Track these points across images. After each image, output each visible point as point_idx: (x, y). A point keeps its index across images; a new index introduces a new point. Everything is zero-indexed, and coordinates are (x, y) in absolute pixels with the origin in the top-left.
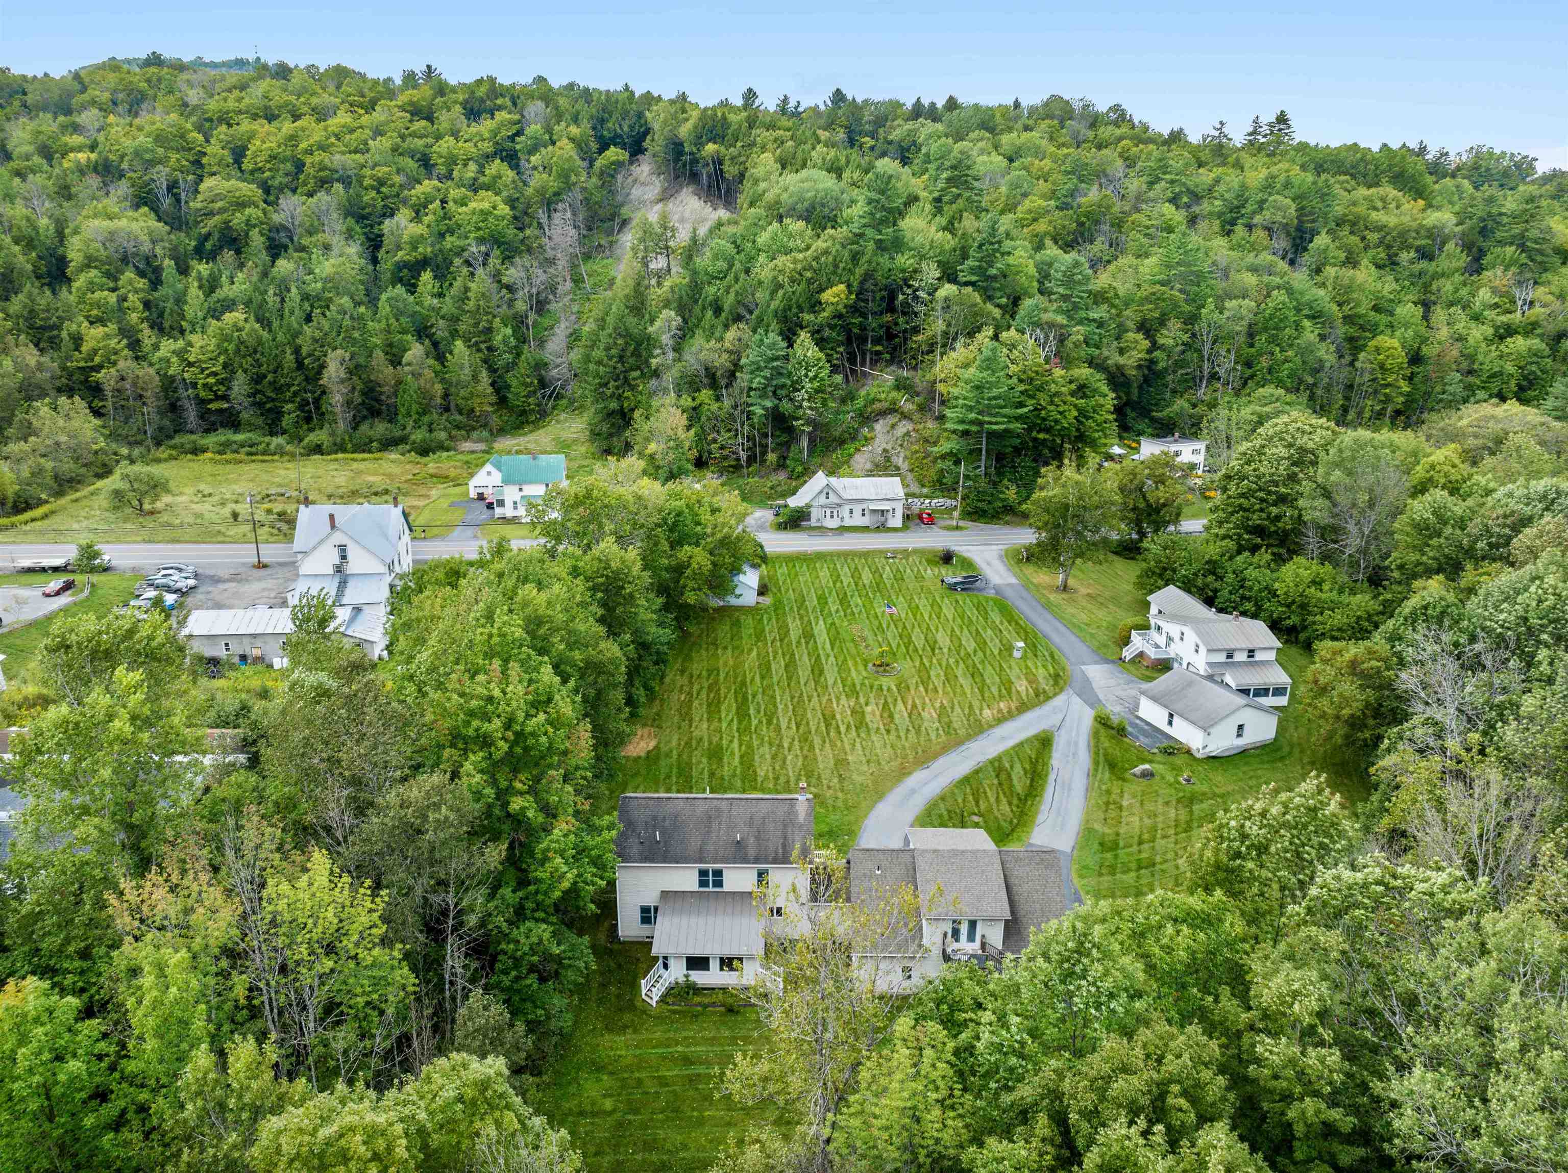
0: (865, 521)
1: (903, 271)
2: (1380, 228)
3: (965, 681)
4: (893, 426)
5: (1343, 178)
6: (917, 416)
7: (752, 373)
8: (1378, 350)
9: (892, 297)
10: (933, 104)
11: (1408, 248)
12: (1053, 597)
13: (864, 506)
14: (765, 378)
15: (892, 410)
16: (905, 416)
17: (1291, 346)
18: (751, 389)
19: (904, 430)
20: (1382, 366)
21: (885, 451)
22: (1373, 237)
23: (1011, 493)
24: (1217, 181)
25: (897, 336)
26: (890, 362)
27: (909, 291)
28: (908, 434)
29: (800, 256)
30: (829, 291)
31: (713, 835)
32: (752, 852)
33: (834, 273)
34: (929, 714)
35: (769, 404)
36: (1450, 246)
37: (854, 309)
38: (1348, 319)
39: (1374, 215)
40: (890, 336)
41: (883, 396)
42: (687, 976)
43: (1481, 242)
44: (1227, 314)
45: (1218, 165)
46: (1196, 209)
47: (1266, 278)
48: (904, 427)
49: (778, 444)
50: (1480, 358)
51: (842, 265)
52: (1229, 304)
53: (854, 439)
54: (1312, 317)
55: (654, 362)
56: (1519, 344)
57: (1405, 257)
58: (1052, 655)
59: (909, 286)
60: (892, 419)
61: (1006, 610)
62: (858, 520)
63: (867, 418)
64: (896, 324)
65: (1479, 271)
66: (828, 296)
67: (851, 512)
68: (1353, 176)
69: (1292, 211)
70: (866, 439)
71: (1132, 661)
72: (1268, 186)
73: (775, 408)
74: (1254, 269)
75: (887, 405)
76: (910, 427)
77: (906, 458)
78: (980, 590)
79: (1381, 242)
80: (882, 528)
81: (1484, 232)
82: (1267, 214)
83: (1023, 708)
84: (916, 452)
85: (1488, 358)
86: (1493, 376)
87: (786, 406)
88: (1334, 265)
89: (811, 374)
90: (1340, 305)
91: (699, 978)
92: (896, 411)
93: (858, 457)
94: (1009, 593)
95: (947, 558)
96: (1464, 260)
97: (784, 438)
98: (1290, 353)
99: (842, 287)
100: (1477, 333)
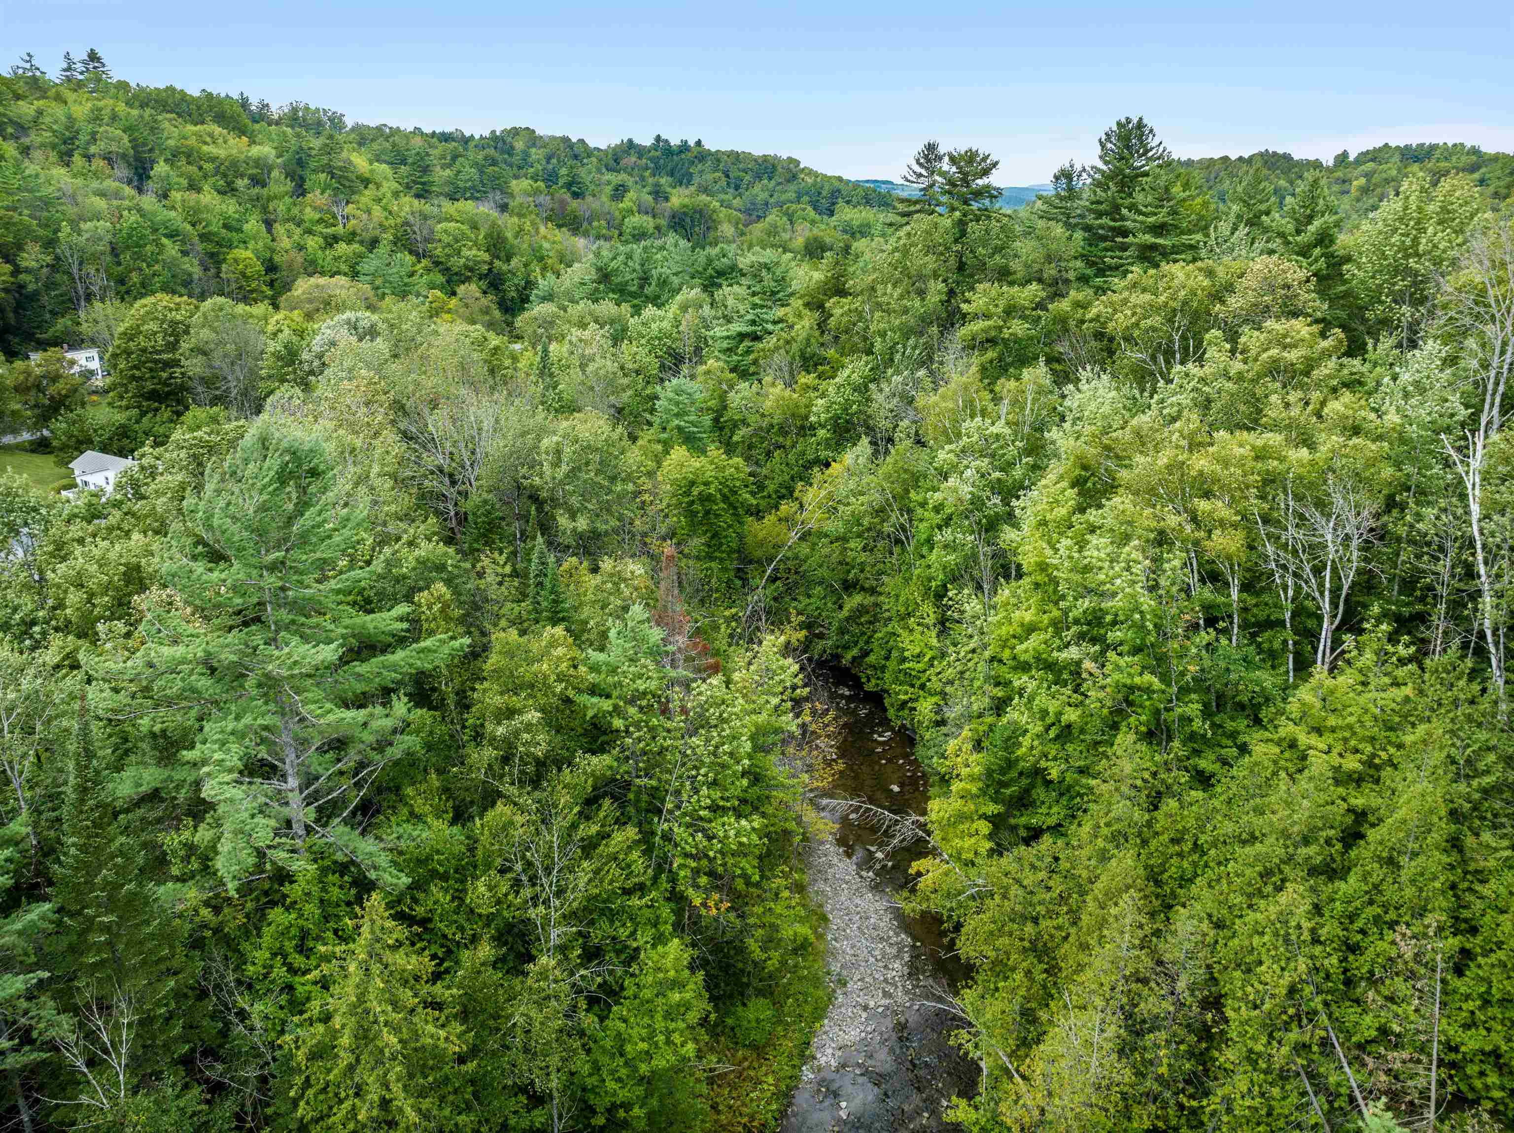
2: (213, 159)
5: (169, 116)
8: (236, 261)
11: (242, 176)
17: (157, 262)
20: (243, 275)
22: (209, 167)
24: (40, 113)
36: (275, 174)
38: (204, 237)
39: (205, 148)
43: (299, 171)
44: (85, 235)
45: (38, 99)
46: (26, 141)
47: (115, 203)
50: (320, 262)
52: (85, 226)
54: (169, 236)
56: (345, 249)
57: (241, 183)
65: (303, 194)
68: (179, 115)
69: (126, 139)
72: (96, 117)
74: (102, 194)
79: (217, 171)
81: (300, 163)
82: (102, 144)
85: (326, 259)
88: (179, 190)
90: (193, 224)
96: (290, 185)
98: (157, 268)
100: (313, 243)
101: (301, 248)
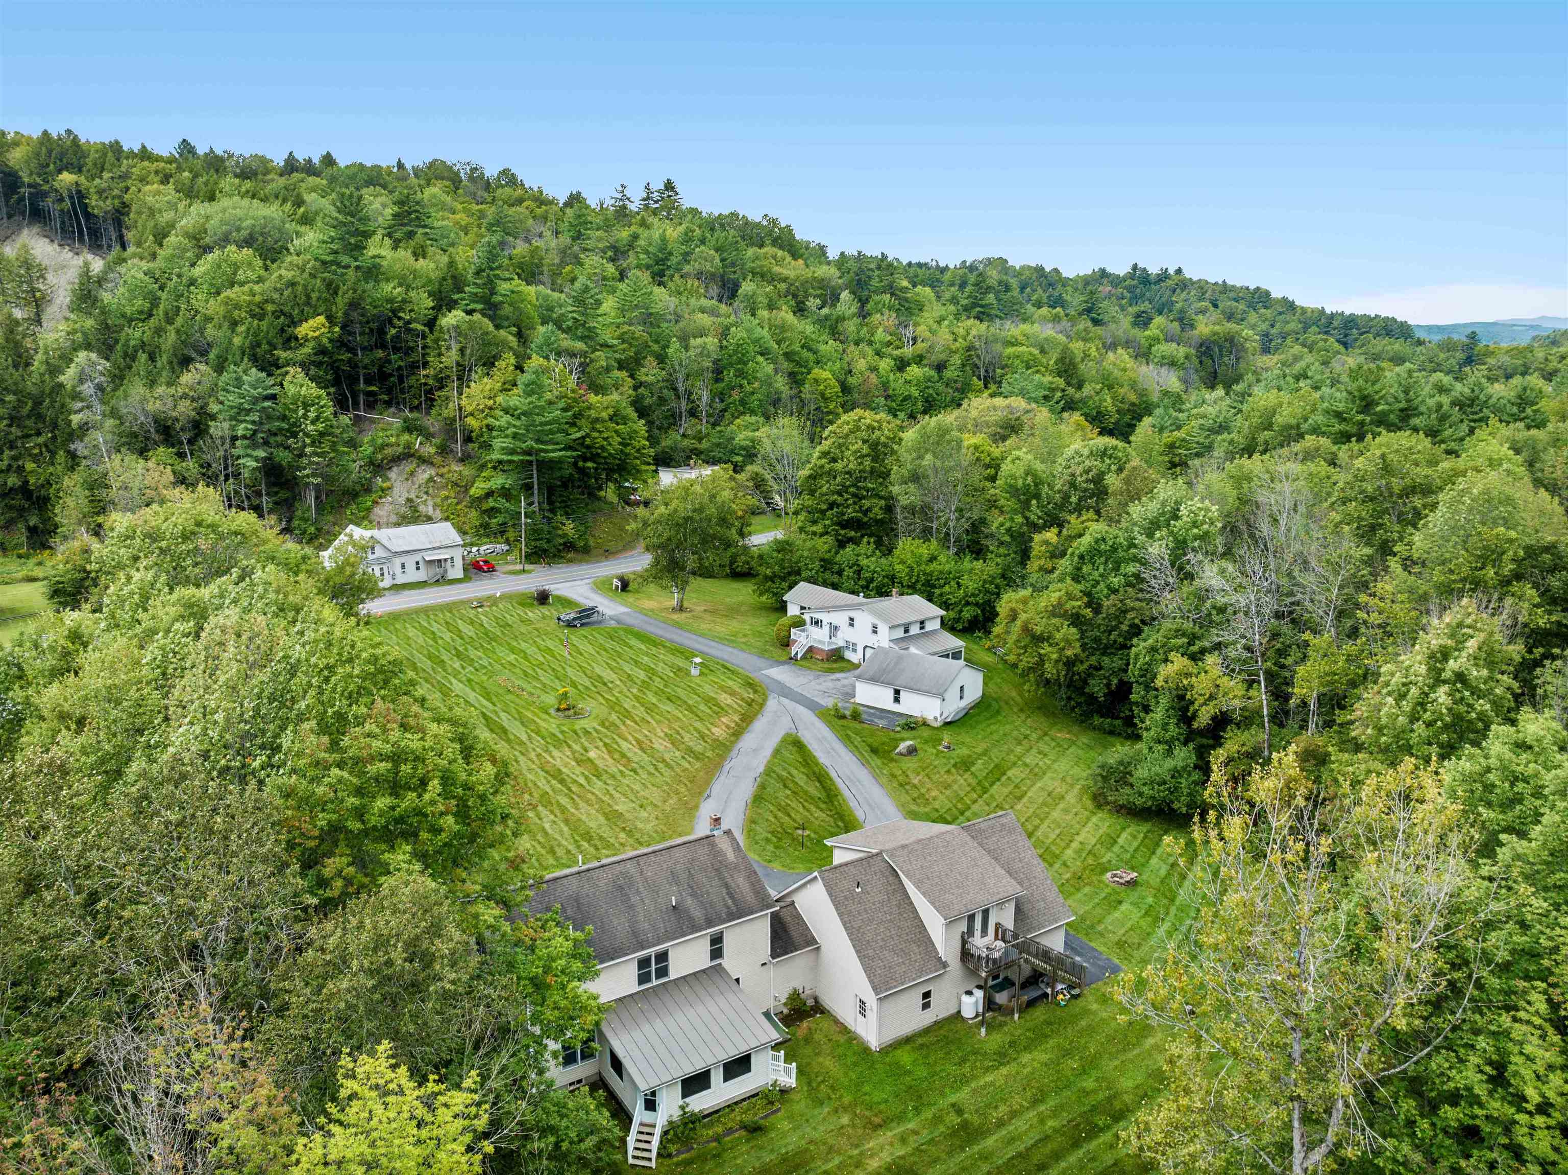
0: (422, 575)
1: (390, 300)
2: (784, 280)
3: (667, 707)
4: (412, 474)
6: (438, 460)
7: (232, 418)
8: (816, 381)
9: (382, 332)
10: (310, 161)
11: (811, 296)
12: (675, 617)
13: (418, 557)
14: (253, 422)
15: (408, 455)
16: (424, 461)
17: (755, 378)
18: (234, 439)
19: (426, 476)
20: (823, 395)
21: (409, 500)
22: (783, 286)
23: (569, 528)
24: (633, 237)
25: (391, 375)
26: (388, 404)
27: (401, 323)
28: (431, 479)
29: (257, 288)
30: (305, 325)
31: (639, 909)
32: (698, 914)
33: (308, 303)
34: (660, 745)
35: (261, 453)
37: (341, 343)
38: (788, 356)
39: (774, 269)
40: (383, 377)
41: (393, 440)
42: (682, 1108)
43: (859, 293)
44: (692, 353)
47: (716, 319)
48: (425, 474)
49: (276, 503)
50: (892, 385)
51: (314, 296)
52: (693, 342)
53: (368, 490)
54: (763, 354)
55: (76, 419)
56: (915, 371)
57: (812, 303)
58: (723, 666)
59: (400, 318)
60: (408, 466)
61: (641, 636)
62: (413, 576)
63: (378, 467)
64: (389, 362)
65: (869, 315)
66: (304, 330)
67: (403, 566)
69: (717, 260)
70: (383, 490)
71: (804, 657)
72: (689, 239)
73: (270, 458)
74: (704, 311)
75: (400, 449)
76: (432, 472)
77: (435, 506)
78: (600, 622)
79: (789, 291)
80: (442, 581)
81: (862, 283)
82: (696, 264)
83: (747, 719)
84: (447, 498)
85: (897, 382)
86: (905, 399)
87: (284, 457)
88: (763, 308)
89: (312, 415)
90: (779, 343)
91: (701, 1102)
92: (413, 455)
93: (377, 510)
94: (630, 621)
95: (543, 598)
96: (856, 305)
97: (284, 494)
98: (756, 385)
99: (321, 319)
100: (885, 365)
101: (874, 369)
